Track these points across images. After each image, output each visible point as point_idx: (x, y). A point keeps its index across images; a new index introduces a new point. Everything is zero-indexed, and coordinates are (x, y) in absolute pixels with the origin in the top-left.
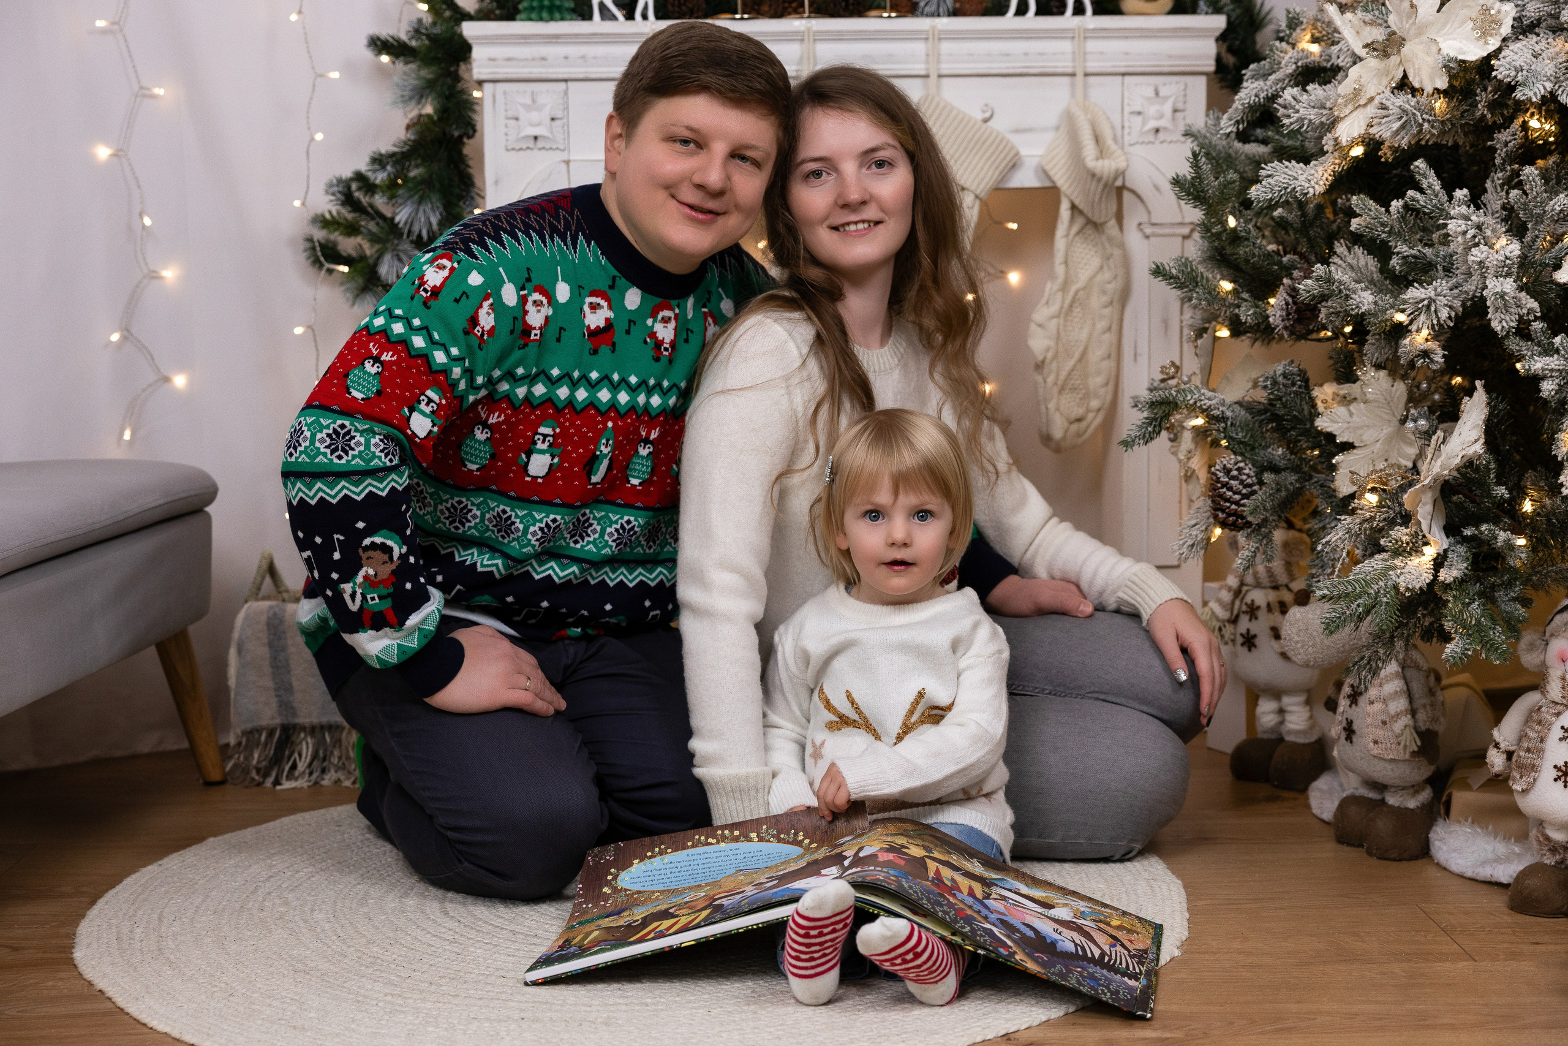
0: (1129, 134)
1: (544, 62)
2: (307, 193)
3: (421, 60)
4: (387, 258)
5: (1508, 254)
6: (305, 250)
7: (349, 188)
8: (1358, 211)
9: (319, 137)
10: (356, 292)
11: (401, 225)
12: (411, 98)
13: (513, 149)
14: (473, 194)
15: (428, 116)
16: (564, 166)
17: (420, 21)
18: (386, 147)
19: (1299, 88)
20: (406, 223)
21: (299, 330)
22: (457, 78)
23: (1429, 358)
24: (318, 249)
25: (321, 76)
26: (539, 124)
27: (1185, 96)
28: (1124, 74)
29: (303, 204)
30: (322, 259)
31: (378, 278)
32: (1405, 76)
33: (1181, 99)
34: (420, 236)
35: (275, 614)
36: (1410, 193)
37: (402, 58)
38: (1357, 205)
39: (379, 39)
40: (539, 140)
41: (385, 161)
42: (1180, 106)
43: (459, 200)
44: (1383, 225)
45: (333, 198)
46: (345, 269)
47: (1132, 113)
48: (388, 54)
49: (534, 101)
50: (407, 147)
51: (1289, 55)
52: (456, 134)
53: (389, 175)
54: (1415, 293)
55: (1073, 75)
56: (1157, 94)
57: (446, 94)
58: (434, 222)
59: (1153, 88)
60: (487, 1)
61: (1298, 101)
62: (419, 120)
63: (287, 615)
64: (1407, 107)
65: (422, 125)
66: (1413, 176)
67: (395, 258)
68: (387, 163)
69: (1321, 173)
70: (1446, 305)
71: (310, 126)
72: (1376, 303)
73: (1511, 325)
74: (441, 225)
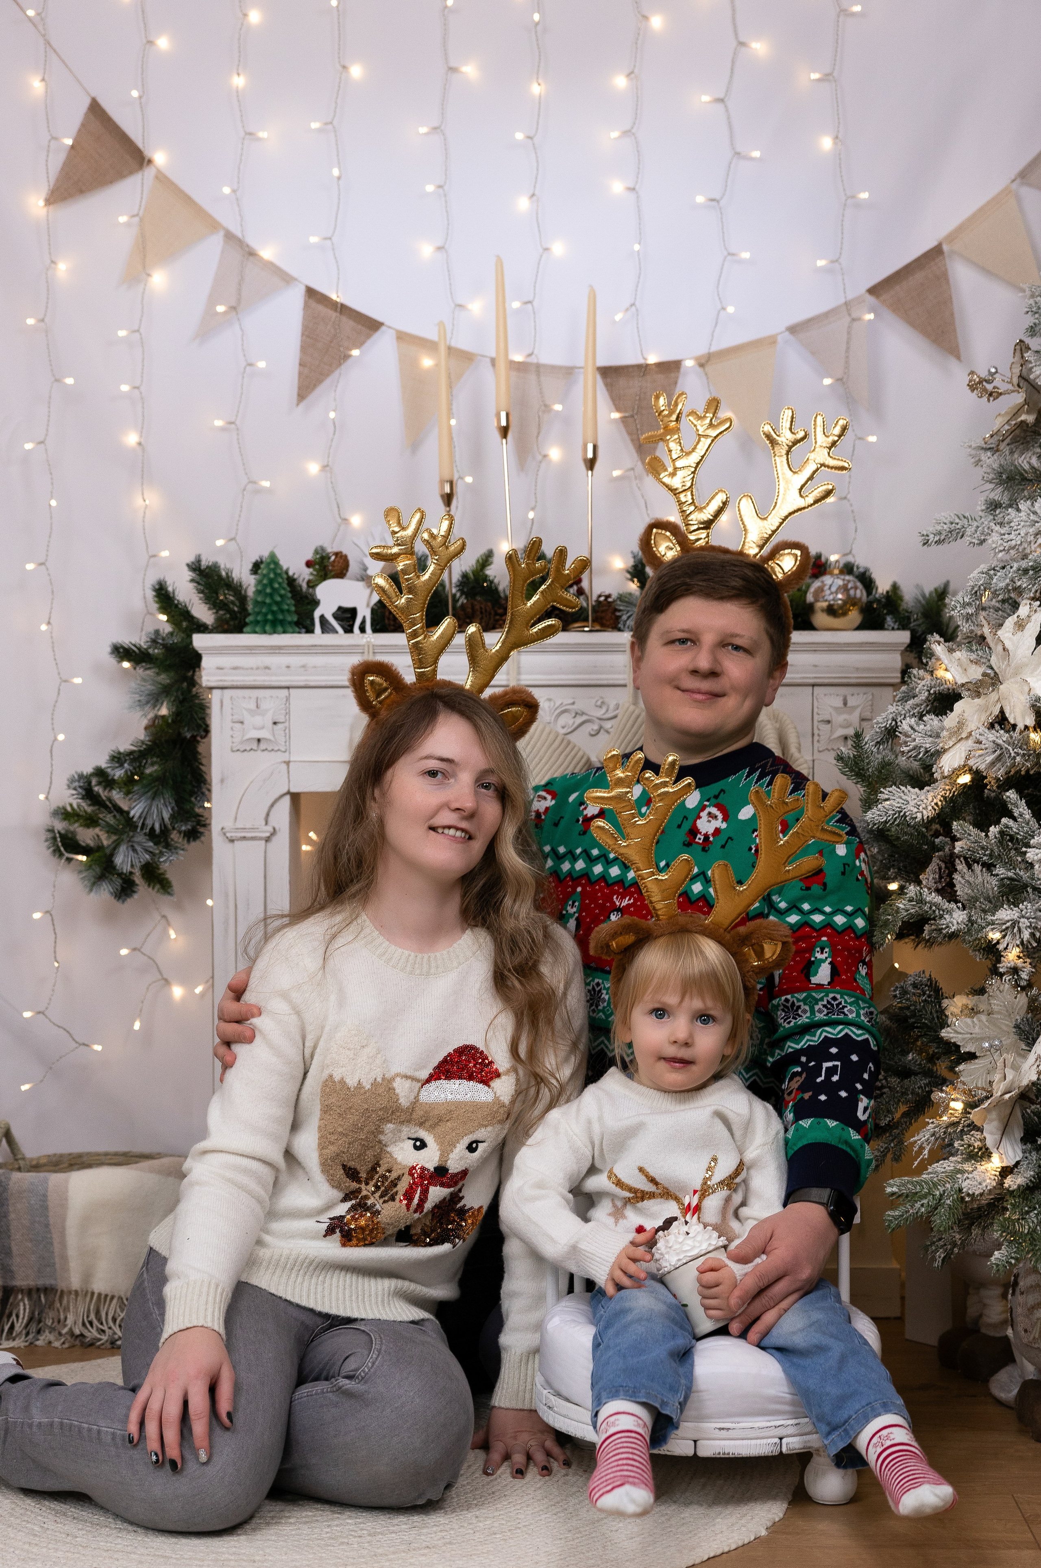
0: (818, 741)
1: (267, 671)
2: (50, 787)
3: (159, 667)
4: (123, 848)
6: (46, 840)
7: (90, 783)
8: (961, 835)
9: (61, 737)
10: (93, 880)
11: (136, 818)
12: (147, 702)
13: (238, 750)
14: (204, 790)
15: (163, 717)
16: (284, 766)
17: (157, 632)
18: (125, 746)
19: (916, 719)
20: (140, 817)
21: (37, 916)
22: (193, 682)
23: (1018, 975)
24: (59, 839)
26: (263, 728)
27: (872, 706)
28: (813, 684)
29: (47, 798)
30: (62, 849)
31: (115, 868)
32: (1002, 712)
33: (869, 708)
34: (152, 829)
36: (1004, 820)
37: (142, 665)
39: (122, 647)
40: (262, 742)
41: (123, 759)
42: (867, 715)
43: (191, 796)
44: (983, 848)
45: (74, 792)
46: (83, 858)
47: (821, 721)
48: (129, 660)
49: (258, 706)
50: (144, 747)
51: (923, 683)
52: (188, 735)
53: (126, 771)
54: (1006, 914)
56: (845, 704)
57: (181, 697)
58: (166, 816)
59: (842, 698)
60: (221, 612)
61: (915, 731)
62: (154, 722)
63: (11, 1183)
64: (1000, 742)
65: (156, 727)
66: (1006, 805)
67: (130, 849)
68: (126, 760)
69: (930, 799)
70: (1030, 927)
71: (54, 729)
72: (972, 922)
74: (171, 819)
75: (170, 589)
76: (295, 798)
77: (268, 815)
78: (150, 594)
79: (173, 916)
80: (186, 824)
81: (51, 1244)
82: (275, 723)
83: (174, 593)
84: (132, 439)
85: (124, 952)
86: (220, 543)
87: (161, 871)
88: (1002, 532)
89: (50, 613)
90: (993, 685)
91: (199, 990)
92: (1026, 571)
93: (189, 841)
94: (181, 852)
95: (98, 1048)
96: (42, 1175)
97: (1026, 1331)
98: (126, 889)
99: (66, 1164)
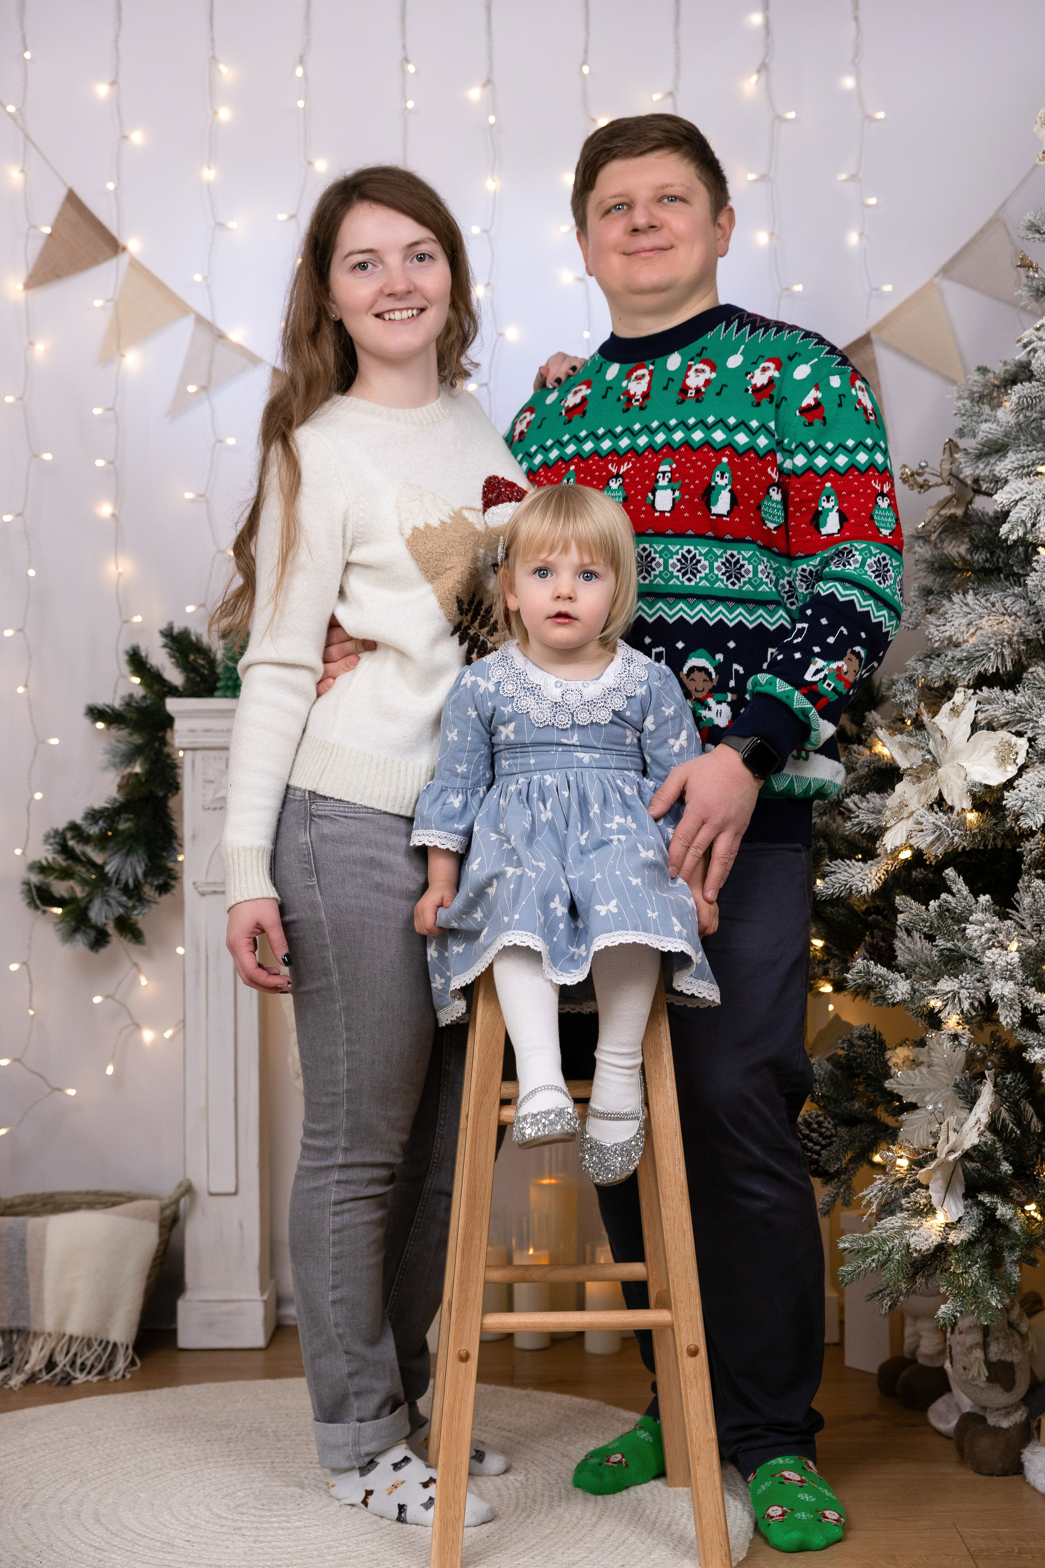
2: (26, 844)
3: (132, 728)
4: (97, 902)
5: (1009, 961)
6: (23, 892)
7: (64, 837)
8: (902, 909)
9: (38, 796)
10: (67, 932)
11: (110, 875)
12: (121, 761)
13: (208, 809)
14: (175, 846)
15: (137, 774)
17: (131, 696)
18: (99, 803)
19: (860, 796)
20: (114, 873)
21: (14, 967)
22: (164, 742)
23: (959, 1041)
24: (34, 892)
25: (43, 742)
29: (23, 853)
30: (38, 902)
31: (89, 920)
32: (940, 794)
34: (126, 884)
36: (944, 896)
37: (115, 725)
38: (901, 904)
39: (96, 708)
41: (97, 816)
43: (163, 850)
44: (923, 920)
45: (50, 847)
46: (58, 911)
48: (103, 721)
50: (118, 804)
52: (161, 794)
53: (101, 829)
54: (946, 985)
57: (154, 758)
58: (140, 871)
60: (192, 675)
61: (859, 808)
62: (128, 781)
64: (939, 823)
65: (129, 785)
66: (946, 882)
67: (104, 902)
68: (100, 819)
69: (874, 873)
70: (969, 997)
71: (30, 787)
72: (914, 991)
73: (1015, 1020)
74: (145, 874)
75: (143, 654)
78: (124, 658)
79: (144, 963)
80: (158, 879)
81: (28, 1287)
83: (147, 657)
84: (106, 510)
85: (97, 999)
86: (190, 609)
87: (133, 921)
88: (938, 623)
89: (28, 677)
90: (933, 770)
91: (168, 1034)
92: (960, 661)
93: (160, 894)
94: (153, 906)
95: (71, 1092)
96: (20, 1219)
97: (965, 1368)
98: (99, 940)
99: (38, 1205)
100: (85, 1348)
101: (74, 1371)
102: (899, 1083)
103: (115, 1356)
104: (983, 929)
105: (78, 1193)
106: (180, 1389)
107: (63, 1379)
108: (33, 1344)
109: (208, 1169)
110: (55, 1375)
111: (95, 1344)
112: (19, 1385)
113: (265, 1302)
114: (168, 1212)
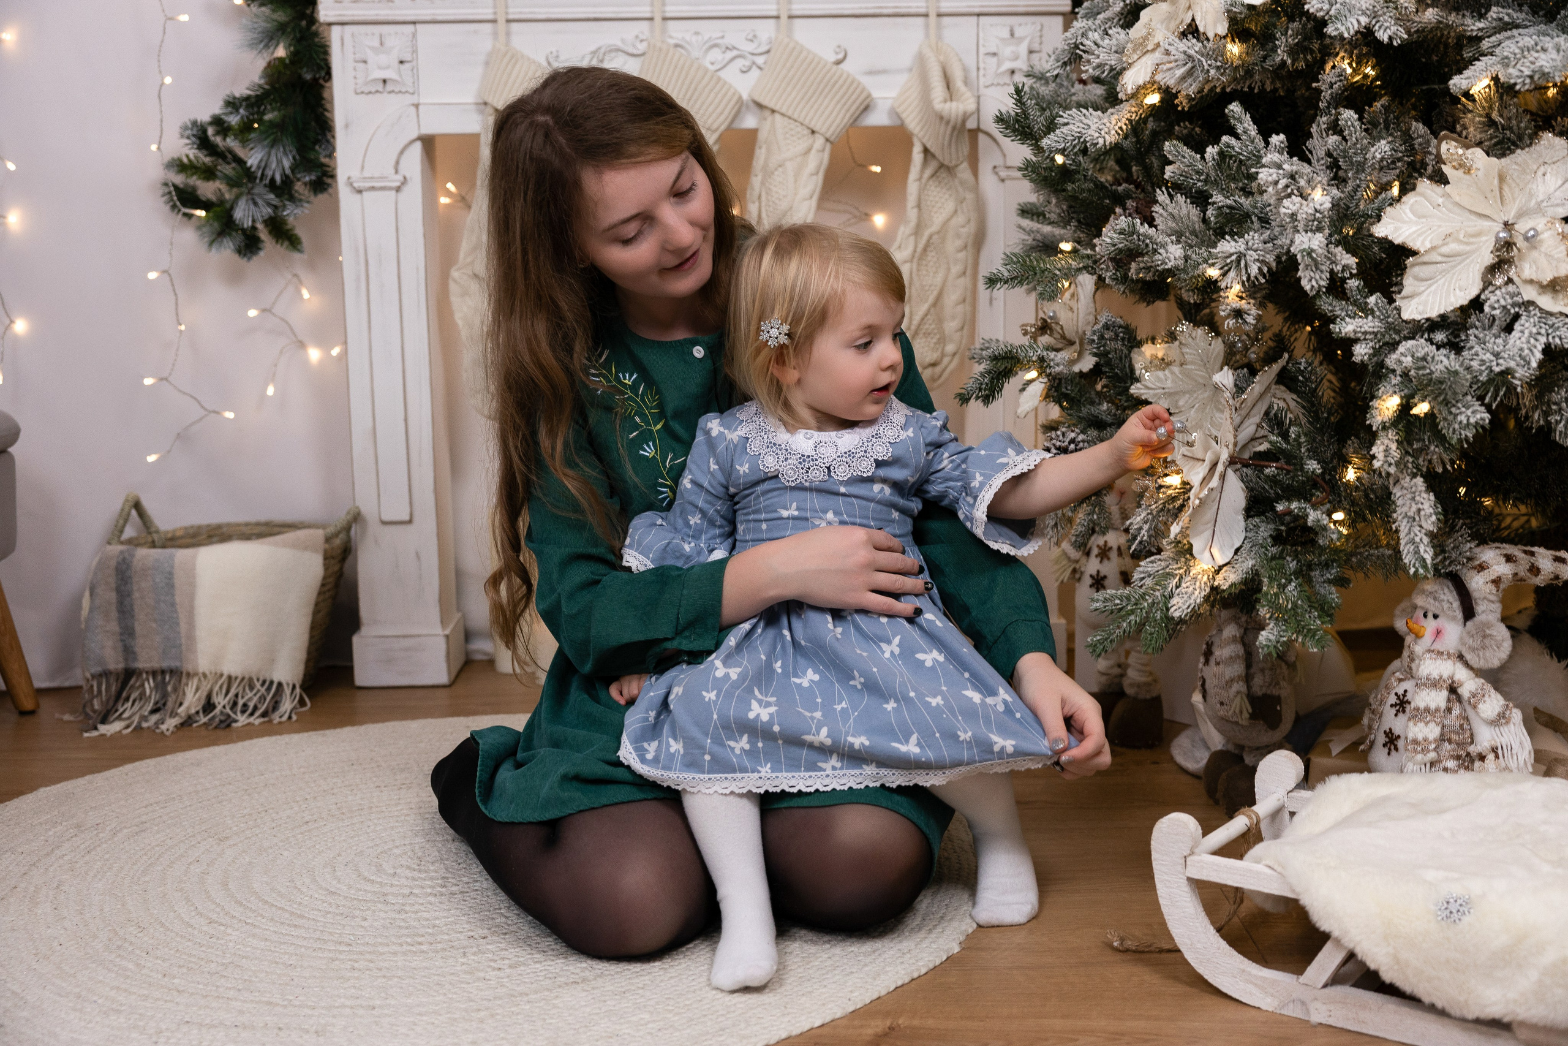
0: (983, 76)
1: (391, 5)
2: (161, 136)
4: (243, 202)
5: (1318, 207)
6: (163, 195)
7: (205, 131)
8: (1171, 158)
9: (168, 80)
10: (214, 236)
11: (253, 169)
12: (261, 43)
13: (362, 92)
14: (329, 137)
15: (280, 59)
16: (413, 109)
18: (241, 90)
20: (259, 167)
21: (153, 275)
22: (312, 20)
23: (1242, 319)
24: (174, 193)
25: (171, 19)
26: (388, 67)
27: (1041, 36)
28: (979, 15)
29: (159, 148)
30: (178, 203)
31: (235, 223)
32: (1192, 21)
33: (1038, 40)
34: (273, 180)
35: (124, 560)
36: (1225, 139)
38: (1170, 152)
40: (388, 84)
41: (239, 104)
42: (1036, 47)
43: (315, 143)
44: (1198, 172)
45: (187, 141)
46: (201, 213)
47: (987, 54)
49: (381, 44)
50: (262, 91)
52: (309, 77)
53: (242, 118)
54: (1227, 246)
55: (926, 15)
56: (1012, 35)
57: (298, 35)
58: (287, 163)
59: (1008, 29)
62: (271, 64)
63: (135, 561)
64: (1192, 52)
65: (275, 72)
66: (1228, 121)
67: (250, 202)
68: (242, 106)
69: (1114, 122)
70: (1258, 260)
71: (160, 72)
72: (1186, 258)
73: (1323, 283)
74: (293, 169)
76: (428, 143)
77: (397, 163)
79: (304, 275)
80: (310, 175)
81: (178, 624)
82: (401, 62)
87: (289, 227)
91: (336, 352)
93: (315, 193)
94: (306, 205)
95: (230, 415)
96: (168, 551)
97: (1222, 704)
98: (249, 245)
99: (205, 536)
100: (247, 689)
101: (235, 713)
102: (1147, 388)
103: (281, 696)
104: (1281, 172)
105: (247, 524)
106: (362, 729)
107: (221, 722)
108: (187, 685)
109: (379, 495)
110: (213, 718)
111: (258, 685)
112: (171, 729)
113: (447, 637)
114: (337, 542)
